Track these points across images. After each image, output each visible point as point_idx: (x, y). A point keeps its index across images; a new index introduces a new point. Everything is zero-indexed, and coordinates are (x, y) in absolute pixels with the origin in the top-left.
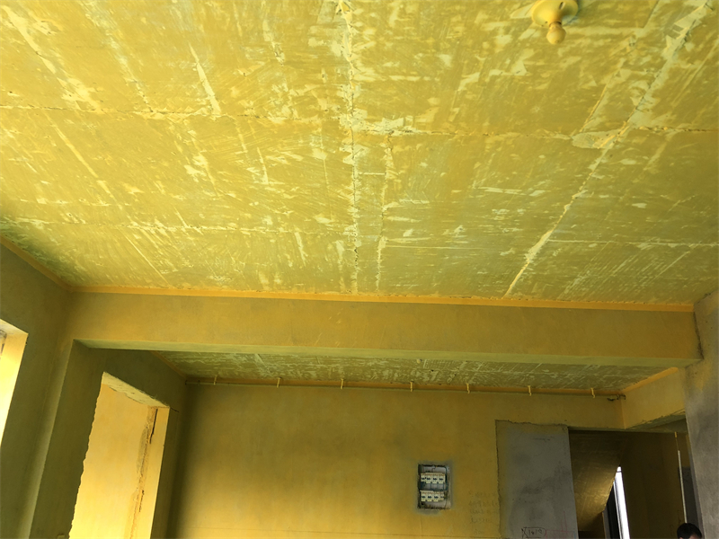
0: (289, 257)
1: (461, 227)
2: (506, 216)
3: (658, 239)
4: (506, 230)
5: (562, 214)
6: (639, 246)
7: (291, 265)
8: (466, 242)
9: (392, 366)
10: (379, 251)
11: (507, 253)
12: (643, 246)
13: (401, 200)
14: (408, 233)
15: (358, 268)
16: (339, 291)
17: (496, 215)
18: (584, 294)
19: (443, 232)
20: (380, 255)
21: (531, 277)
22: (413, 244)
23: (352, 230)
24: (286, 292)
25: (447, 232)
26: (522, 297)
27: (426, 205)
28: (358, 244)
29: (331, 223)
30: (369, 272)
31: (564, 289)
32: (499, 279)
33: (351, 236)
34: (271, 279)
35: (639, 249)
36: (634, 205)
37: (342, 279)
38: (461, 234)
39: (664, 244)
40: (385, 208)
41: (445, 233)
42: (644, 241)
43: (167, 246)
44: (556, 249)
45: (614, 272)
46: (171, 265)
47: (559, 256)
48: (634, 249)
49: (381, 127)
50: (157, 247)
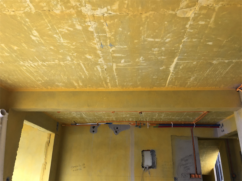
0: (81, 74)
1: (142, 57)
2: (158, 51)
3: (220, 59)
4: (159, 58)
5: (180, 49)
6: (213, 62)
7: (83, 77)
8: (145, 64)
9: (132, 116)
10: (114, 70)
11: (162, 68)
12: (214, 62)
13: (116, 46)
14: (123, 61)
15: (108, 77)
16: (104, 87)
17: (154, 51)
18: (195, 84)
19: (136, 60)
20: (115, 71)
21: (174, 78)
22: (125, 66)
23: (101, 61)
24: (85, 89)
25: (137, 60)
26: (172, 87)
27: (126, 48)
28: (105, 67)
29: (92, 58)
30: (113, 78)
31: (188, 83)
32: (161, 80)
33: (102, 64)
34: (78, 83)
35: (213, 64)
36: (207, 43)
37: (104, 82)
38: (143, 60)
39: (223, 61)
40: (111, 51)
41: (137, 61)
42: (214, 60)
43: (37, 71)
44: (181, 65)
45: (205, 74)
46: (41, 79)
47: (183, 68)
48: (211, 64)
49: (99, 12)
50: (33, 72)
